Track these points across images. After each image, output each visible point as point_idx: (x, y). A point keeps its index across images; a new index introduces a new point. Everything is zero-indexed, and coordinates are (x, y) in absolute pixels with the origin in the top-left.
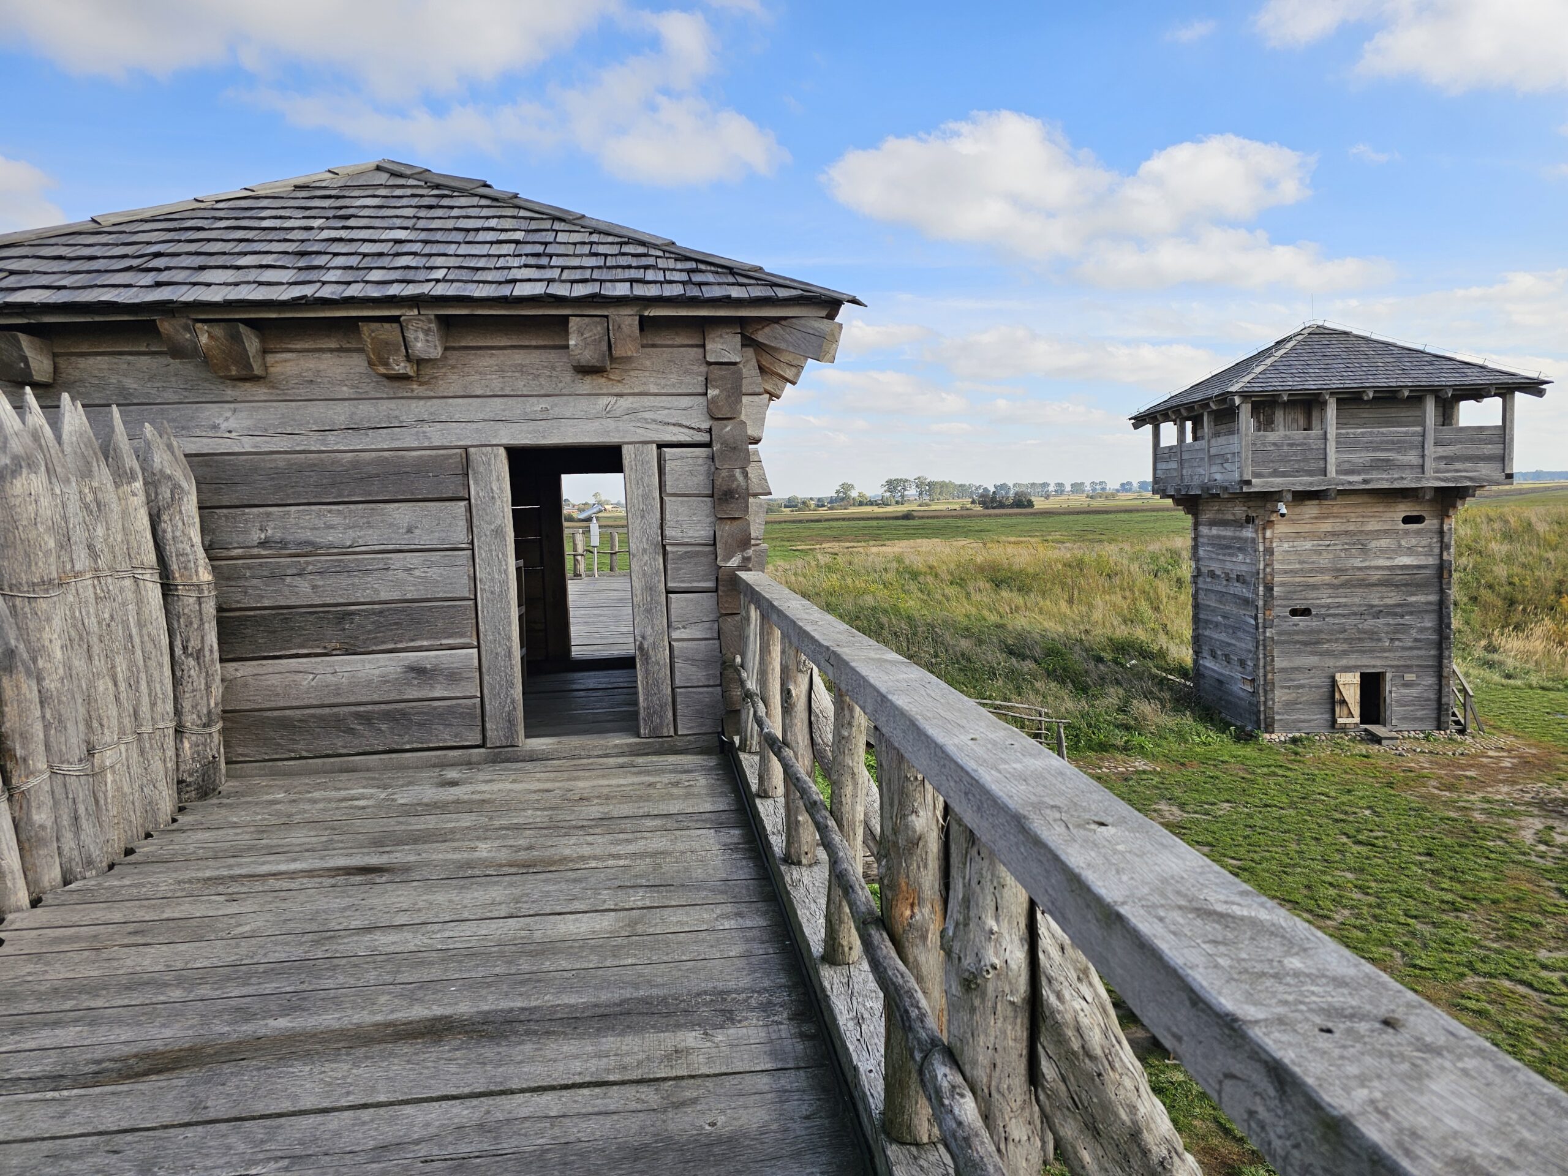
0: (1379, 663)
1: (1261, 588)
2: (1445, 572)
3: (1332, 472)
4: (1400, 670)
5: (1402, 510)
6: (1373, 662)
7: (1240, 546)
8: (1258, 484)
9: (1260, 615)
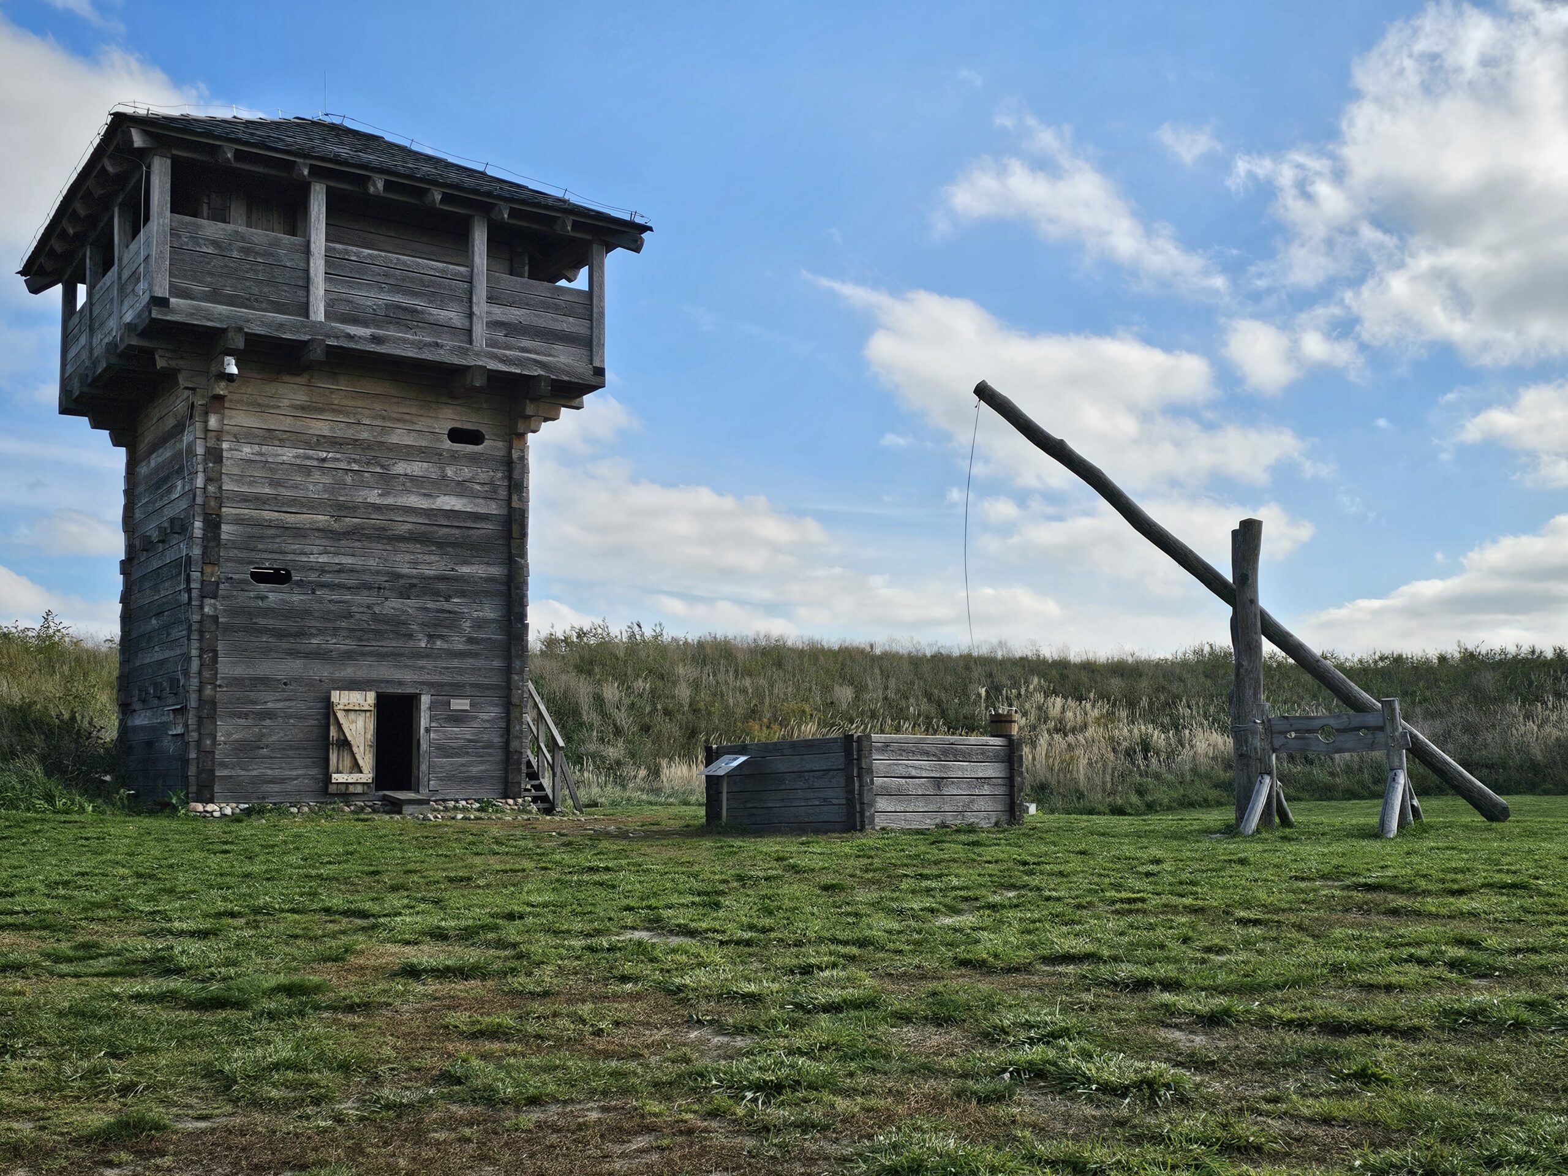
0: (407, 676)
1: (198, 524)
2: (515, 527)
3: (318, 312)
4: (445, 691)
5: (448, 418)
6: (398, 675)
7: (178, 468)
8: (181, 309)
9: (196, 575)
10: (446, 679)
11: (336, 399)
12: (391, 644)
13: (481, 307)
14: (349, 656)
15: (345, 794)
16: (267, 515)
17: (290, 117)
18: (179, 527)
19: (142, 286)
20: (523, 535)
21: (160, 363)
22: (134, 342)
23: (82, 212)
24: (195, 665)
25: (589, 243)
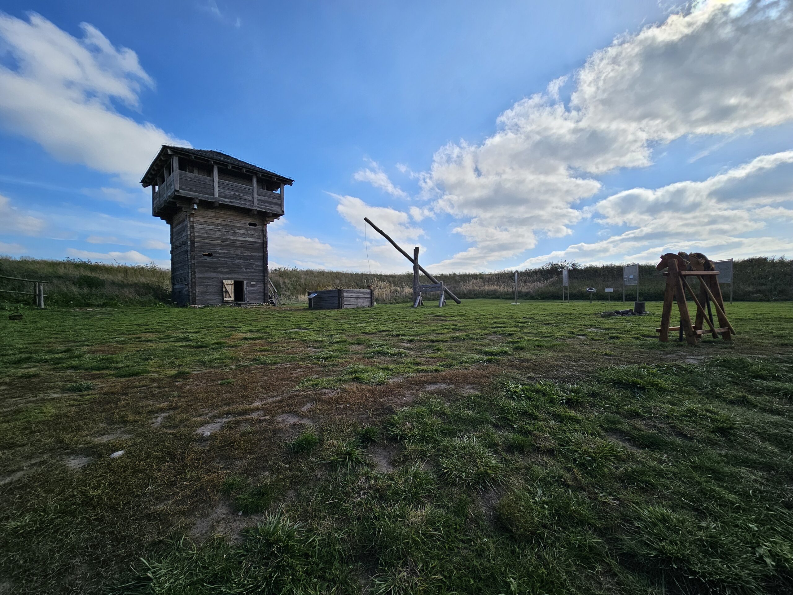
0: (241, 277)
1: (189, 242)
2: (265, 246)
3: (217, 195)
4: (249, 280)
5: (248, 220)
6: (239, 277)
7: (184, 229)
8: (182, 193)
9: (189, 254)
10: (250, 278)
11: (222, 215)
12: (237, 270)
13: (255, 196)
14: (227, 273)
15: (227, 302)
16: (206, 241)
17: (208, 150)
18: (185, 243)
19: (172, 187)
20: (267, 247)
21: (178, 205)
22: (171, 200)
23: (156, 168)
24: (190, 274)
25: (280, 183)
